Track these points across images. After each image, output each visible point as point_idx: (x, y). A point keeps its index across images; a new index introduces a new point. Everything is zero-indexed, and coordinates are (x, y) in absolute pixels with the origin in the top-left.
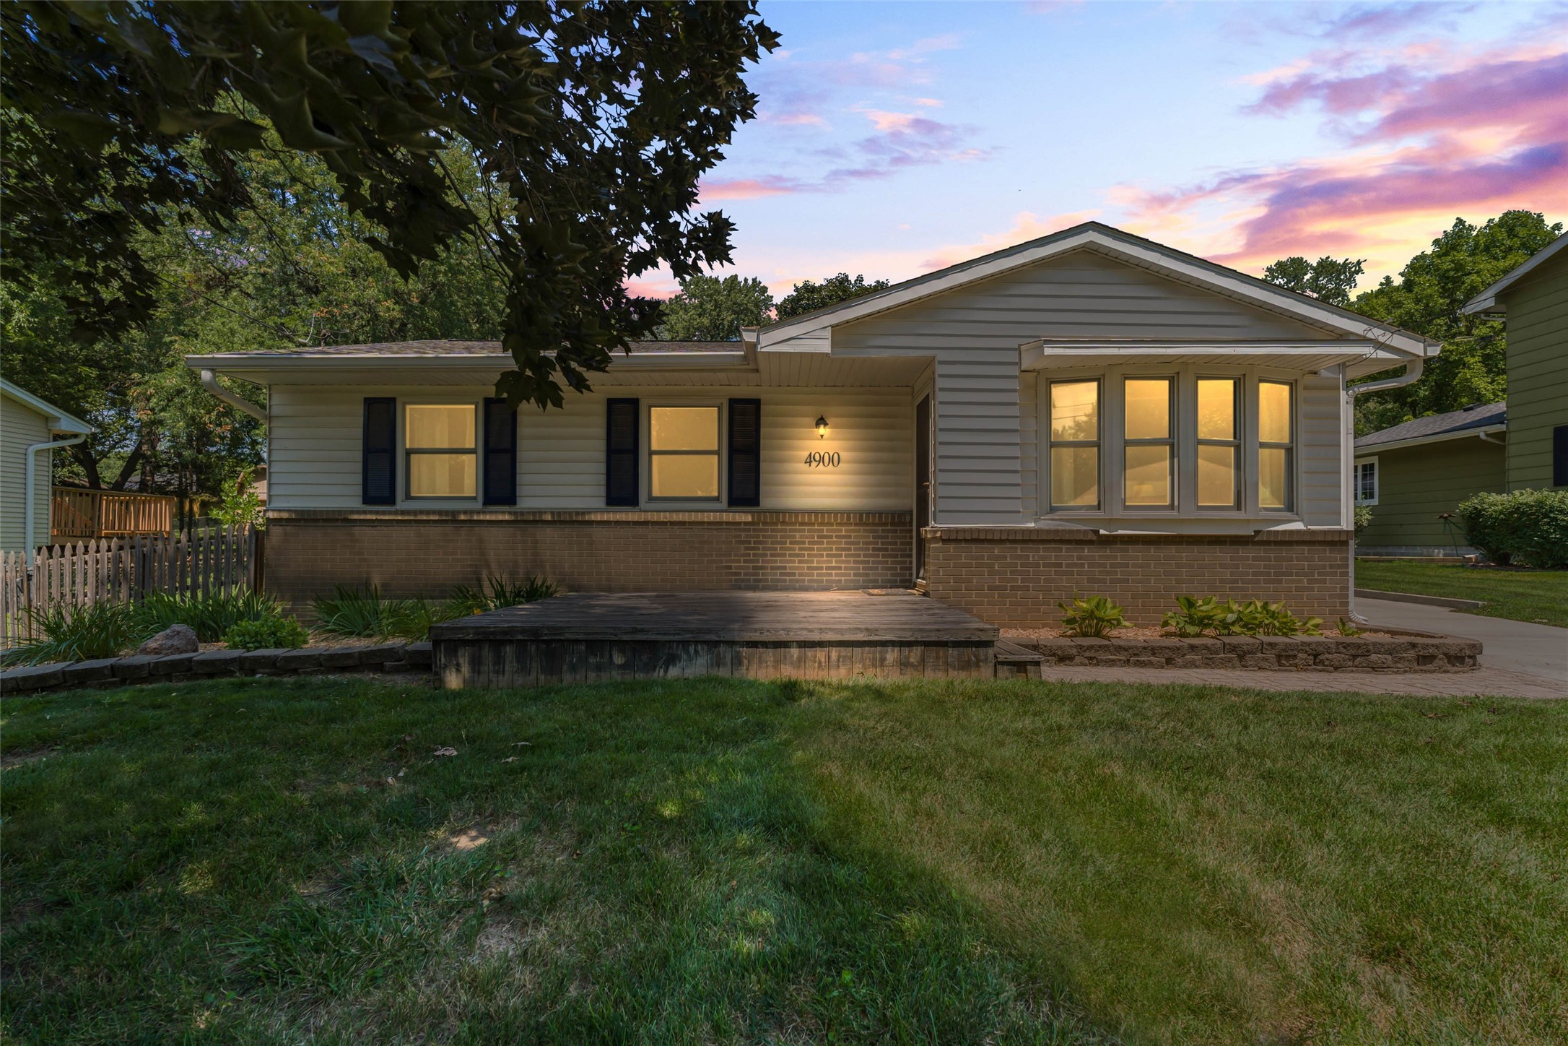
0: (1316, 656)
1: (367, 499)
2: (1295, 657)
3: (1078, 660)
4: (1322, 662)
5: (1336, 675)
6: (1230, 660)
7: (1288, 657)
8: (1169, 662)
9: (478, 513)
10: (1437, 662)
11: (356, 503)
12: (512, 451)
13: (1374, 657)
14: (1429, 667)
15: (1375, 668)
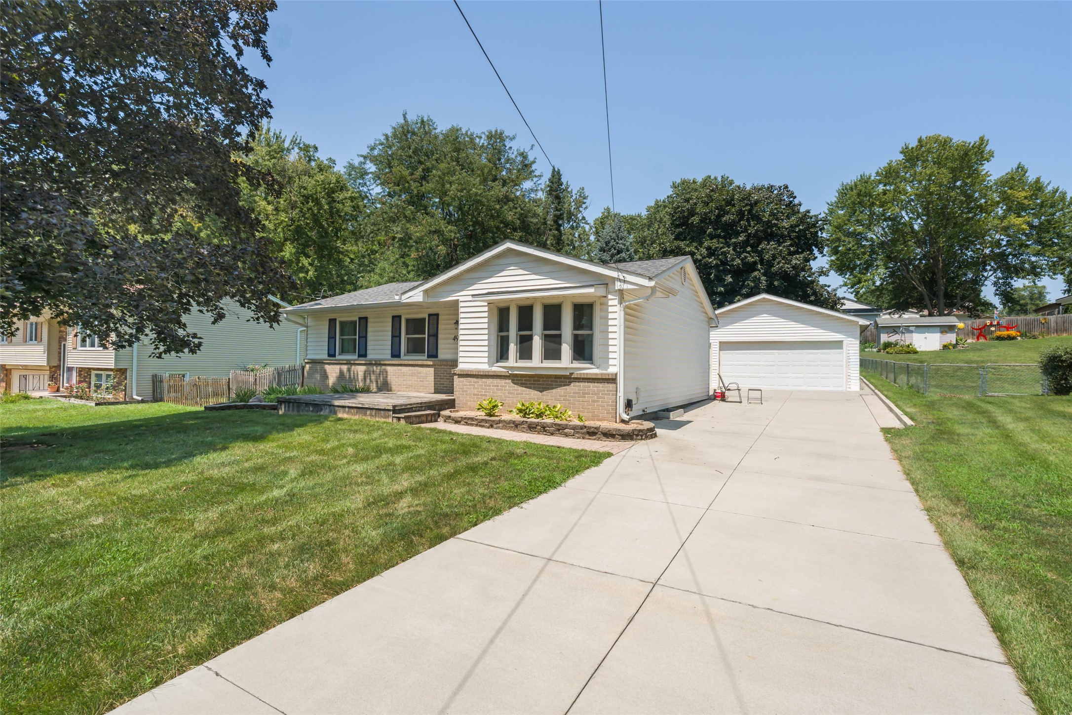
0: (544, 428)
1: (329, 355)
2: (535, 428)
3: (462, 422)
4: (546, 431)
5: (552, 437)
6: (512, 427)
7: (533, 428)
8: (492, 426)
9: (356, 360)
10: (598, 436)
11: (326, 357)
12: (366, 337)
13: (566, 430)
14: (594, 437)
15: (566, 435)
